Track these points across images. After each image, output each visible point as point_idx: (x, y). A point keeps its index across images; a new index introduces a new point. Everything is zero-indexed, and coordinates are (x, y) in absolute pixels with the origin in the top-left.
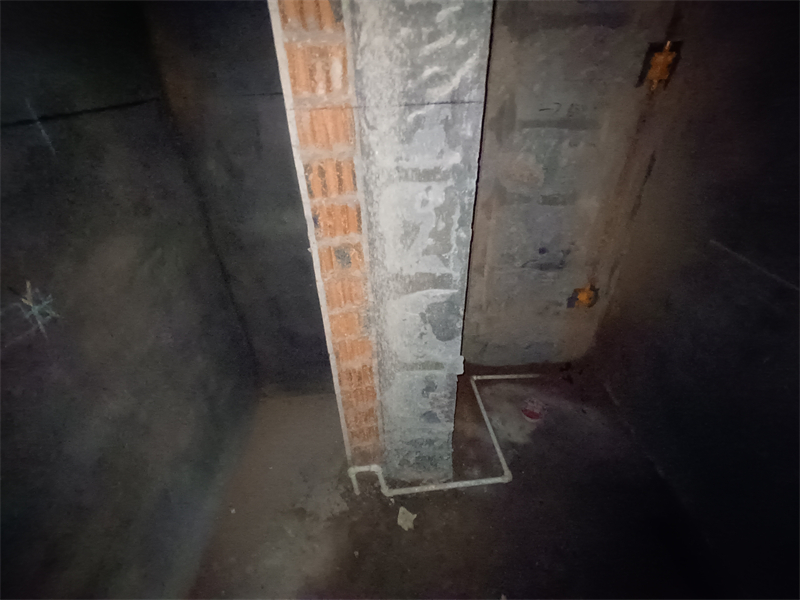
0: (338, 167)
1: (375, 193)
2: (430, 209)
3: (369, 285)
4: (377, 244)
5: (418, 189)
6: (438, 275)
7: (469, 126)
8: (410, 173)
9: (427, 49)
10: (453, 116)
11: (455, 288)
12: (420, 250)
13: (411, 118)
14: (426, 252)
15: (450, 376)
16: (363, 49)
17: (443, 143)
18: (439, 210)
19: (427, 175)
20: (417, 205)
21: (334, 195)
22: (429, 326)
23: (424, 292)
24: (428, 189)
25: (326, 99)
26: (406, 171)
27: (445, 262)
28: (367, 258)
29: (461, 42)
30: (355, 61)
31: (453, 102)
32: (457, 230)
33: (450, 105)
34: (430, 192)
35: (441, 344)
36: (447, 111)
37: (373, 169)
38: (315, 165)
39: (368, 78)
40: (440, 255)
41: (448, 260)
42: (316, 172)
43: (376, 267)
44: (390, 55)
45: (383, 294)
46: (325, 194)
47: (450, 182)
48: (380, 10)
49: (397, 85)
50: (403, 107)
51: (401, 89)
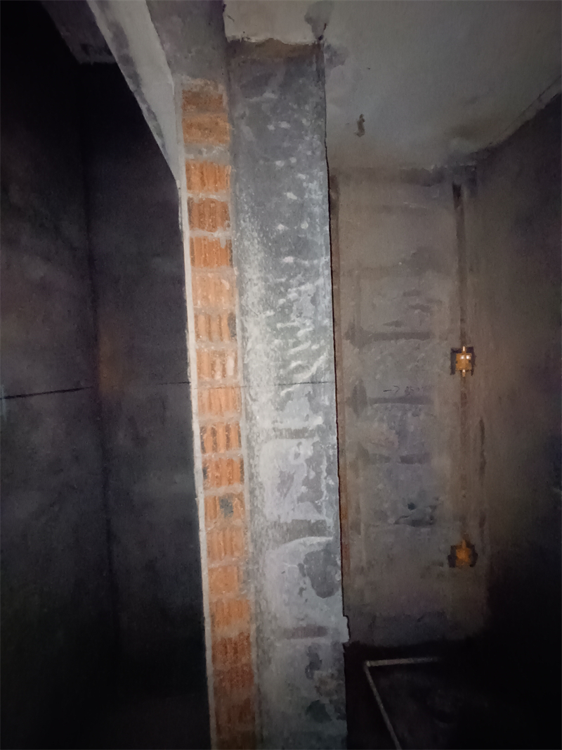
0: (227, 429)
1: (256, 449)
2: (301, 460)
3: (249, 534)
4: (257, 492)
5: (290, 445)
6: (313, 521)
7: (326, 399)
8: (284, 433)
9: (292, 351)
10: (314, 391)
11: (330, 534)
12: (295, 497)
13: (283, 393)
14: (301, 499)
15: (335, 645)
16: (249, 352)
17: (308, 410)
18: (309, 461)
19: (298, 434)
20: (291, 457)
21: (222, 451)
22: (308, 580)
23: (302, 540)
24: (299, 444)
25: (221, 382)
26: (281, 431)
27: (319, 509)
28: (248, 507)
29: (315, 347)
30: (243, 359)
31: (312, 383)
32: (325, 478)
33: (311, 384)
34: (301, 446)
35: (321, 601)
36: (309, 388)
37: (255, 429)
38: (209, 427)
39: (252, 368)
40: (313, 502)
41: (320, 507)
42: (209, 432)
43: (256, 515)
44: (267, 355)
45: (262, 544)
46: (215, 449)
47: (316, 439)
48: (260, 330)
49: (272, 372)
50: (277, 386)
51: (276, 375)
